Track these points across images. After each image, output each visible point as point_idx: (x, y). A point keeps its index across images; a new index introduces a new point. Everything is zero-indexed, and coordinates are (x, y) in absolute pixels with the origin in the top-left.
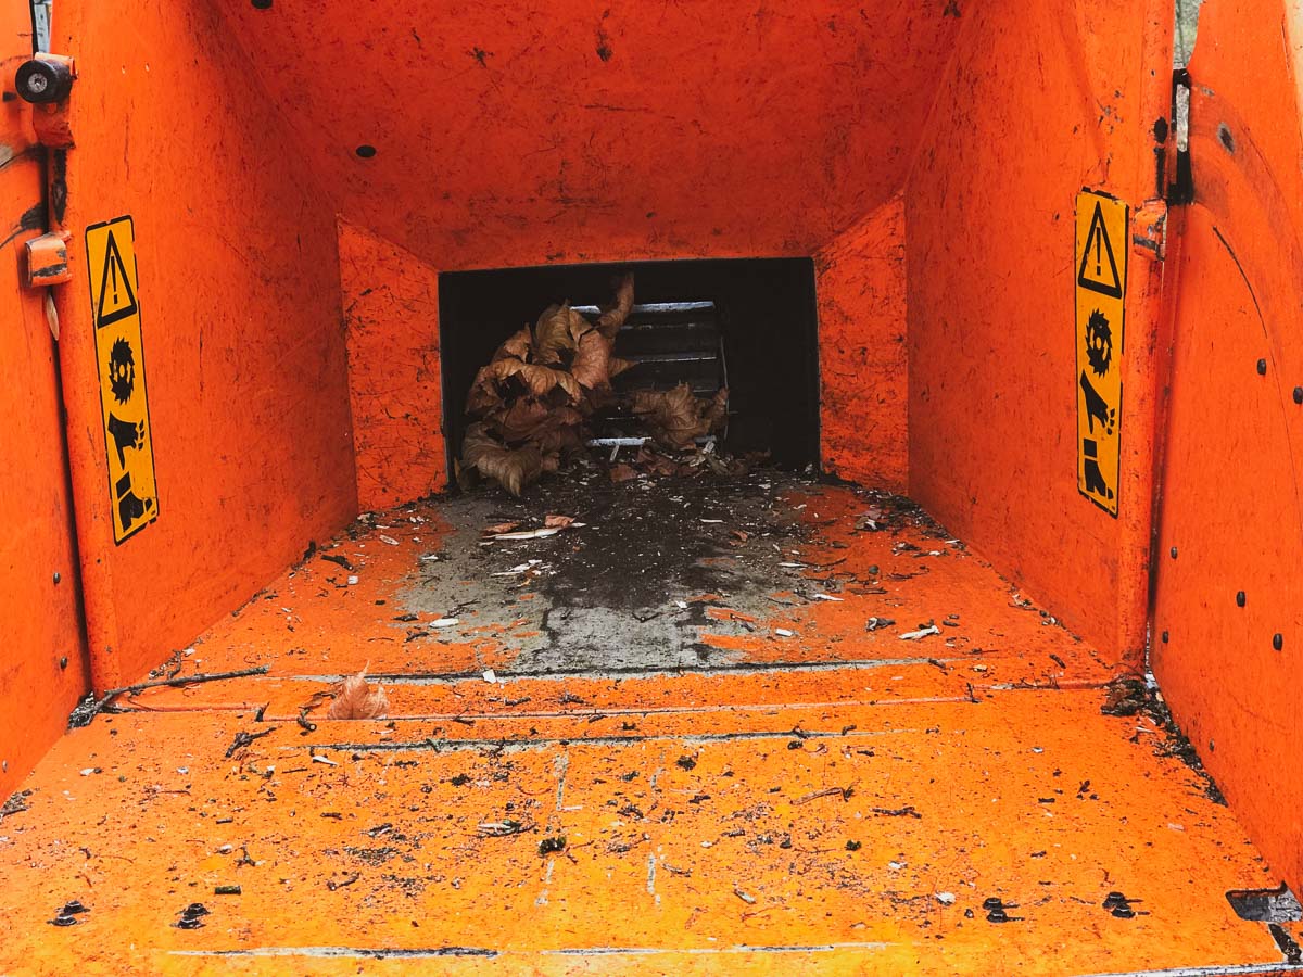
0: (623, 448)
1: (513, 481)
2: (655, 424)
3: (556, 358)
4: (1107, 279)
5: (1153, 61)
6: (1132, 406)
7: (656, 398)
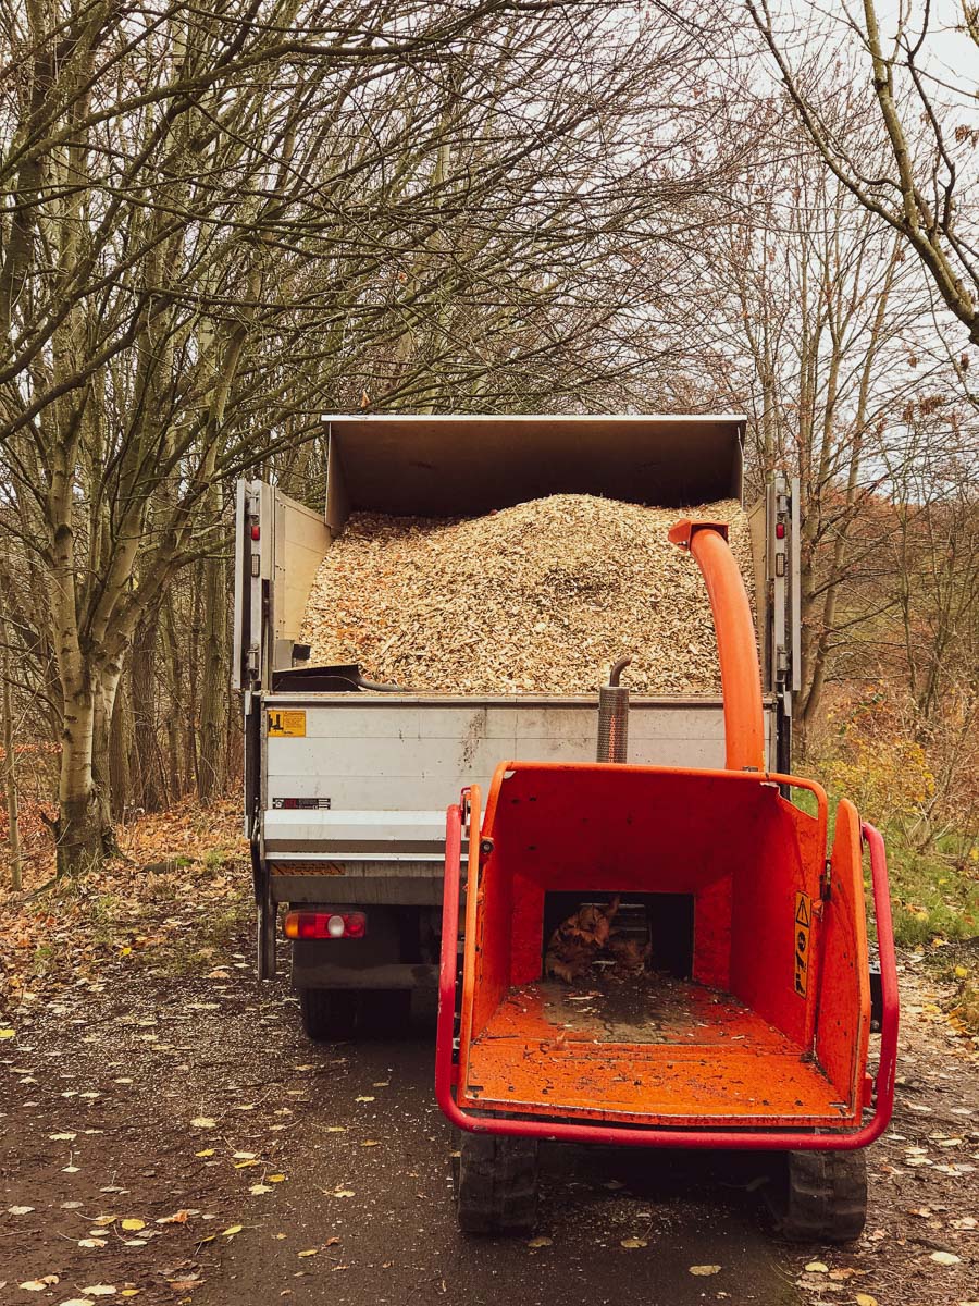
0: (607, 966)
1: (569, 977)
2: (620, 957)
3: (587, 928)
4: (804, 922)
5: (819, 857)
6: (811, 963)
7: (622, 946)
